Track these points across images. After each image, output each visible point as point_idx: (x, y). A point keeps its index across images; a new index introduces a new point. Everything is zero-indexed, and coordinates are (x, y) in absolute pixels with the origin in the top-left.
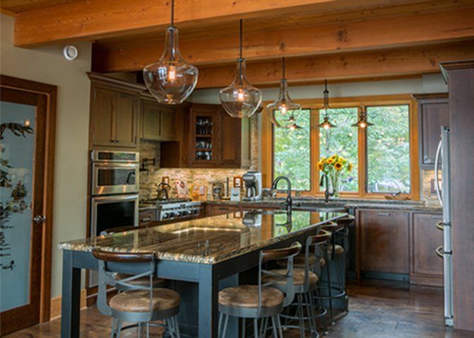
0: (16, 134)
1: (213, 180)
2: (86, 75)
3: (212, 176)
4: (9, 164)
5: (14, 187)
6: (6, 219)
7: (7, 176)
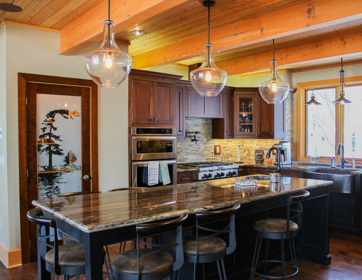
0: (65, 117)
1: (257, 148)
2: (123, 69)
3: (257, 145)
4: (60, 139)
5: (66, 155)
6: (60, 177)
7: (60, 147)
